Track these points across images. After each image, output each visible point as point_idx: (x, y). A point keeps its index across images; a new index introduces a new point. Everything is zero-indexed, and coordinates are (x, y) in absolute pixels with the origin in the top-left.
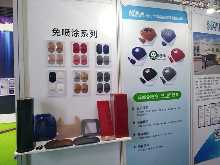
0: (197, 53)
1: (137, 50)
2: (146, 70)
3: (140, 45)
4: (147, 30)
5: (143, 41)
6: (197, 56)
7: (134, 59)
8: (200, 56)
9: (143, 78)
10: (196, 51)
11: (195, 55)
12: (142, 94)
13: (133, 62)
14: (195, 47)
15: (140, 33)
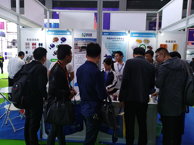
0: (76, 46)
1: (52, 45)
2: (55, 51)
3: (53, 43)
4: (55, 38)
5: (54, 42)
6: (76, 47)
7: (51, 48)
8: (78, 47)
9: (54, 54)
10: (76, 45)
11: (75, 46)
12: (53, 59)
13: (50, 49)
14: (75, 44)
15: (53, 39)
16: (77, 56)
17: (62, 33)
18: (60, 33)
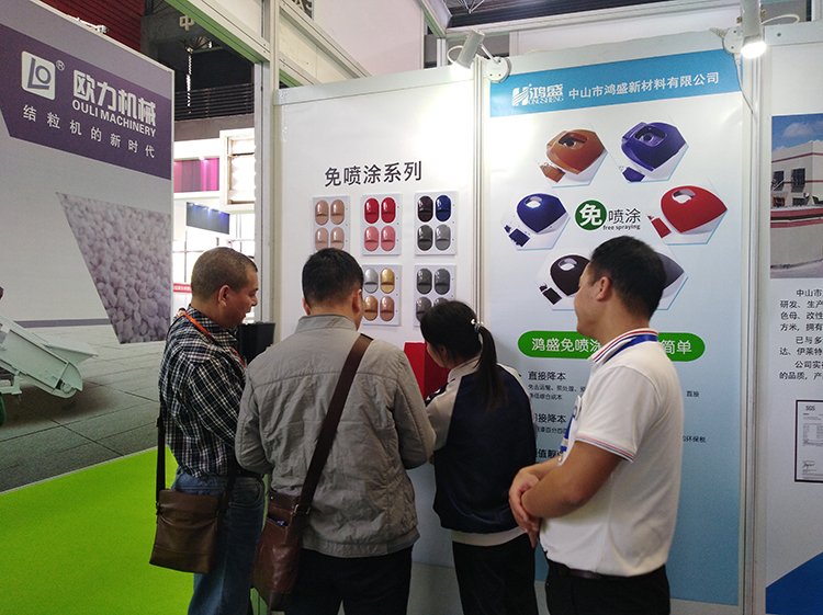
0: (788, 193)
1: (534, 204)
2: (561, 261)
3: (547, 187)
4: (568, 139)
5: (555, 175)
6: (789, 207)
7: (524, 229)
8: (811, 206)
9: (552, 285)
10: (787, 188)
11: (778, 202)
12: (547, 335)
13: (519, 238)
14: (778, 176)
15: (545, 150)
16: (803, 301)
17: (634, 87)
18: (622, 89)
